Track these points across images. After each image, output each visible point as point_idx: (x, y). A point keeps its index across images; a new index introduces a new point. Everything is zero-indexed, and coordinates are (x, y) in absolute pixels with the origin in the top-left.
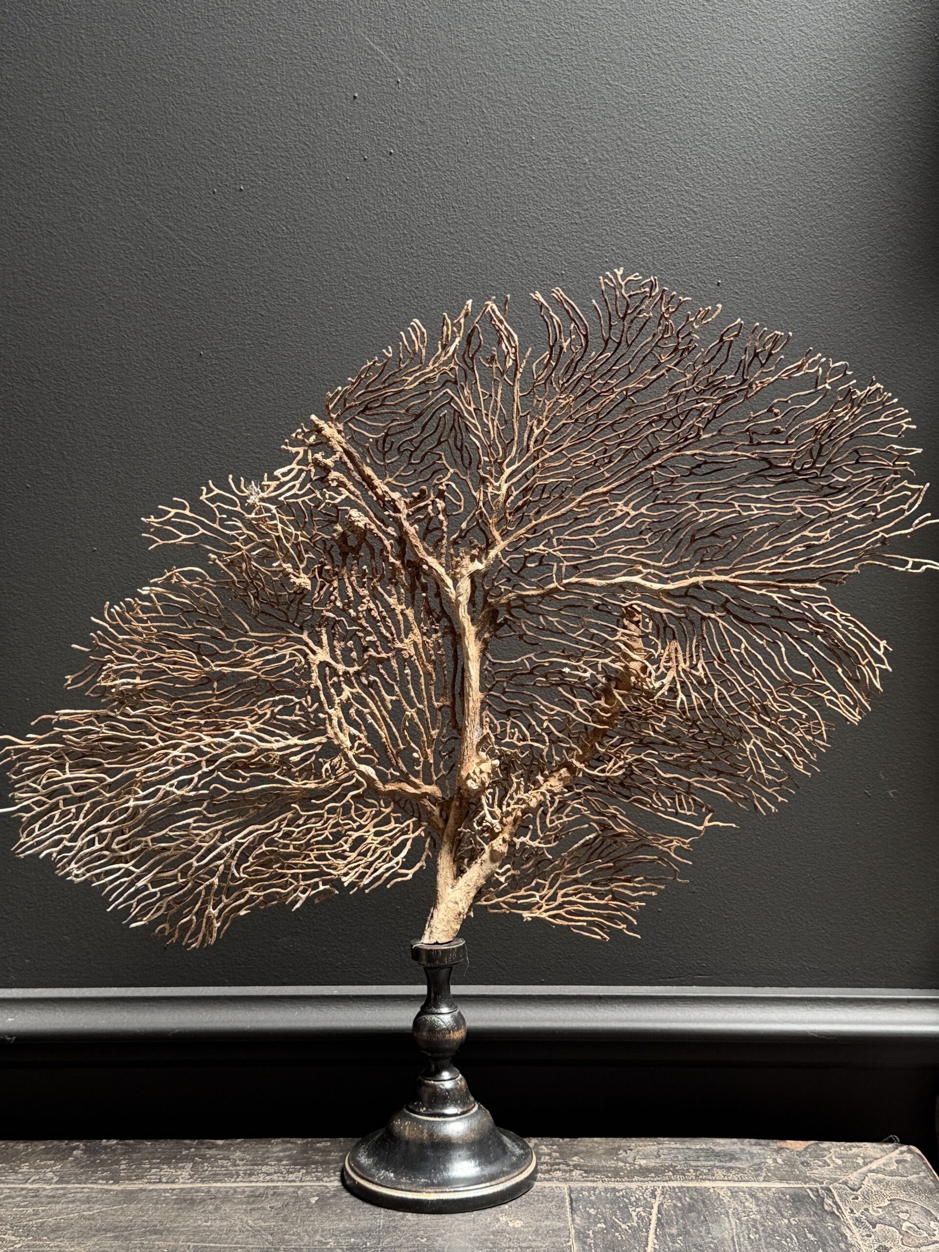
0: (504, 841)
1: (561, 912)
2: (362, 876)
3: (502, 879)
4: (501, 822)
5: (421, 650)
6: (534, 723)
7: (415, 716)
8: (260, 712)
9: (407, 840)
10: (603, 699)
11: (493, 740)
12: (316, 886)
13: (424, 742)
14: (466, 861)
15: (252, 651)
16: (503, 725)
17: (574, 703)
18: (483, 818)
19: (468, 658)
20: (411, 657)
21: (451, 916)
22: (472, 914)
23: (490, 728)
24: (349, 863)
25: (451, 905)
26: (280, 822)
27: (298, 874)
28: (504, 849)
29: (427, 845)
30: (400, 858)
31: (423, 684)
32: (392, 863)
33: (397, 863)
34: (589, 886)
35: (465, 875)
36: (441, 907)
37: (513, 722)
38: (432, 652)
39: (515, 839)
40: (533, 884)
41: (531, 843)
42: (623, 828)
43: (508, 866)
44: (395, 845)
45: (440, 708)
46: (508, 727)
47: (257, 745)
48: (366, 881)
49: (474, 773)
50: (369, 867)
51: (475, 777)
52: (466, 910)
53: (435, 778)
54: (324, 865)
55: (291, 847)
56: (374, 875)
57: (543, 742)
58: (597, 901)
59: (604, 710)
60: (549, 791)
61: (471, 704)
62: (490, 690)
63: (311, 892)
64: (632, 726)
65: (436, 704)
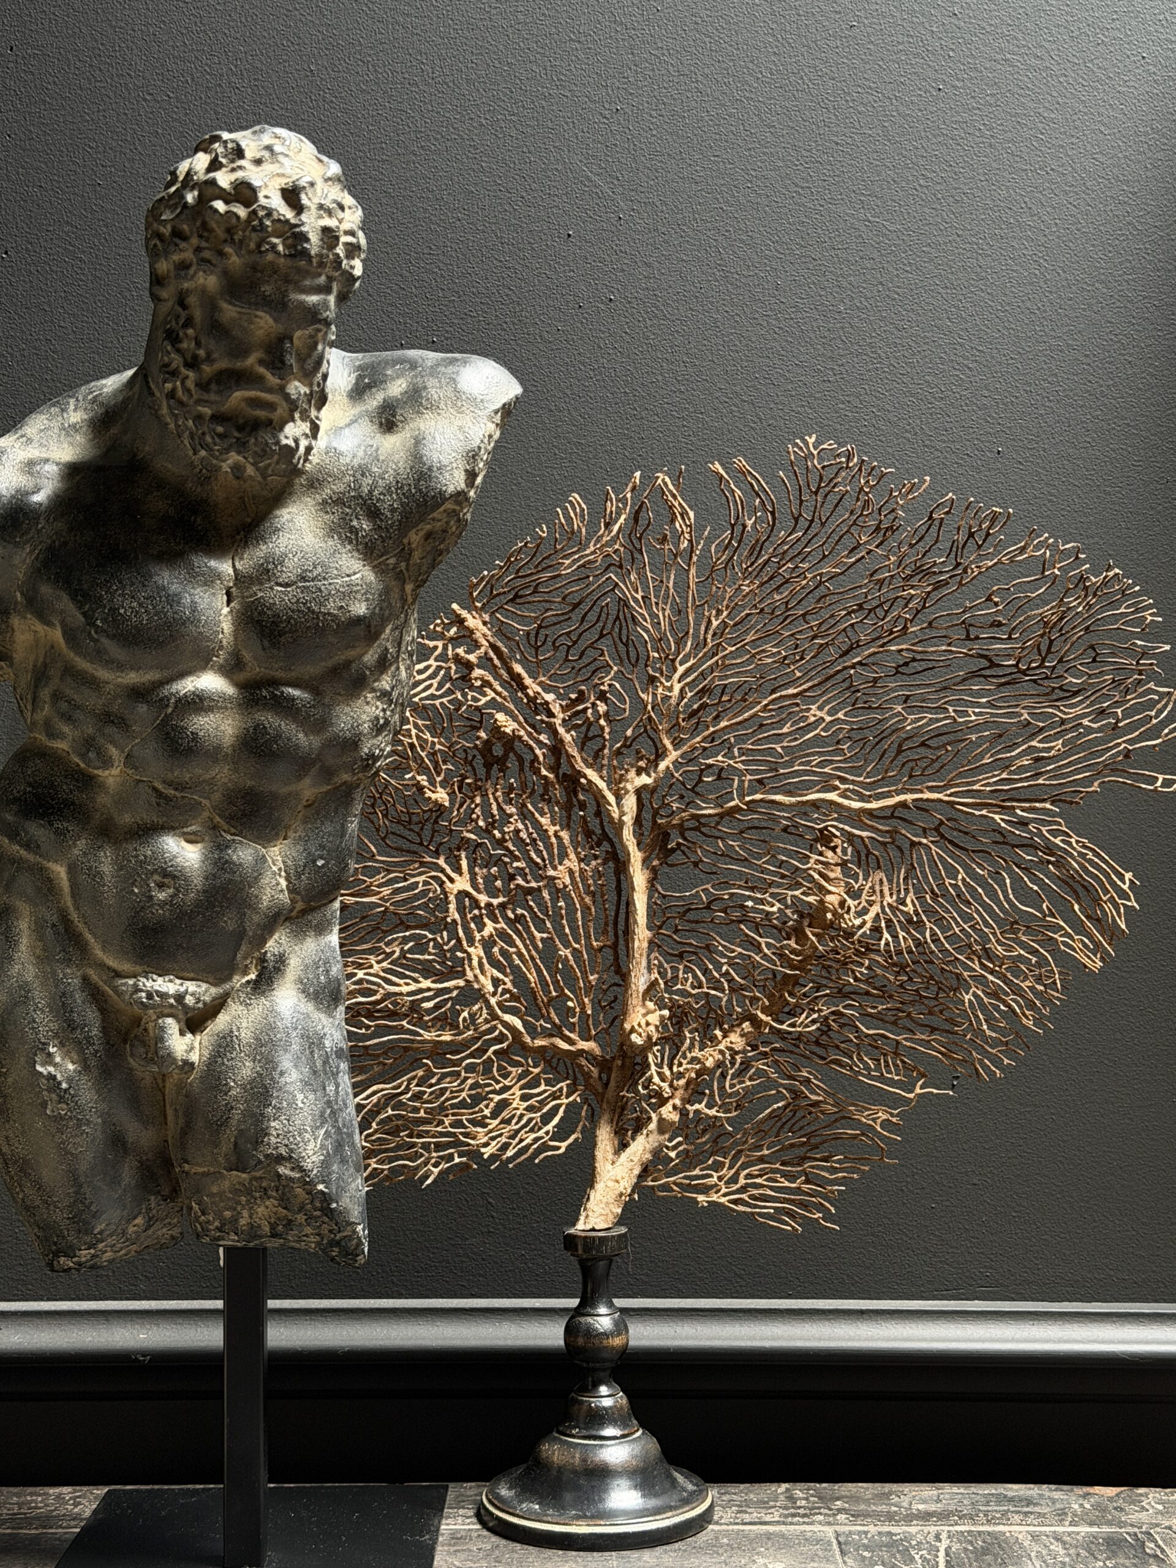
0: (675, 1107)
1: (744, 1196)
2: (505, 1147)
3: (673, 1154)
4: (671, 1086)
5: (578, 879)
6: (711, 967)
7: (570, 957)
8: (388, 950)
9: (559, 1106)
10: (793, 940)
11: (662, 986)
12: (451, 1157)
13: (580, 988)
14: (630, 1133)
15: (380, 878)
16: (675, 969)
17: (760, 944)
18: (650, 1080)
19: (633, 889)
20: (565, 886)
21: (612, 1196)
22: (636, 1196)
23: (659, 973)
24: (491, 1131)
25: (611, 1184)
26: (409, 1081)
27: (430, 1143)
28: (675, 1117)
29: (583, 1114)
30: (550, 1127)
31: (580, 918)
32: (541, 1133)
33: (547, 1133)
34: (777, 1166)
35: (628, 1150)
36: (599, 1186)
37: (686, 966)
38: (590, 882)
39: (688, 1106)
40: (710, 1162)
41: (707, 1111)
42: (819, 1095)
43: (680, 1139)
44: (545, 1110)
45: (600, 949)
46: (681, 972)
47: (383, 988)
48: (510, 1153)
49: (639, 1025)
50: (513, 1137)
51: (640, 1030)
52: (629, 1191)
53: (593, 1033)
54: (461, 1133)
55: (422, 1111)
56: (519, 1146)
57: (723, 991)
58: (787, 1184)
59: (793, 951)
60: (727, 1048)
61: (636, 944)
62: (660, 927)
63: (444, 1166)
64: (829, 973)
65: (595, 944)
